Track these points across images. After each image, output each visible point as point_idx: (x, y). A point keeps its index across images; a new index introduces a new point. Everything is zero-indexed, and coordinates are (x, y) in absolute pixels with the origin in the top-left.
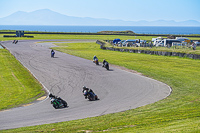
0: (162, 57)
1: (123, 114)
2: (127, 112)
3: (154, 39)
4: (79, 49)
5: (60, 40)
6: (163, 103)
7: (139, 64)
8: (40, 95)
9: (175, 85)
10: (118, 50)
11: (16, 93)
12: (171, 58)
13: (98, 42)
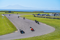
0: (52, 19)
1: (40, 36)
2: (42, 36)
3: (50, 14)
4: (27, 17)
5: (22, 14)
6: (52, 33)
7: (46, 21)
8: (16, 30)
9: (56, 28)
10: (39, 17)
11: (8, 30)
12: (55, 20)
13: (33, 15)
